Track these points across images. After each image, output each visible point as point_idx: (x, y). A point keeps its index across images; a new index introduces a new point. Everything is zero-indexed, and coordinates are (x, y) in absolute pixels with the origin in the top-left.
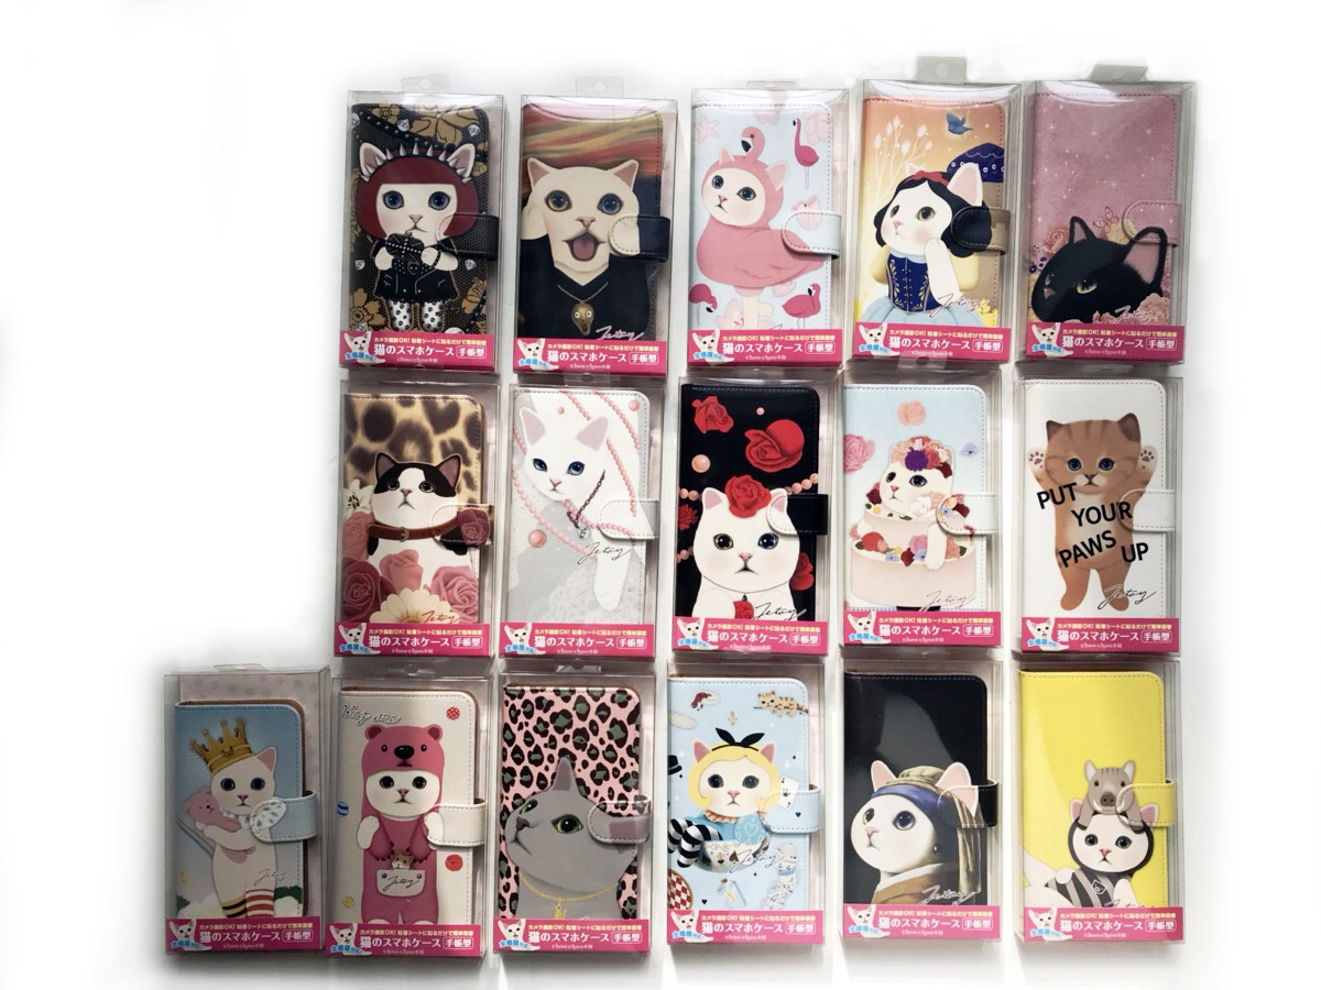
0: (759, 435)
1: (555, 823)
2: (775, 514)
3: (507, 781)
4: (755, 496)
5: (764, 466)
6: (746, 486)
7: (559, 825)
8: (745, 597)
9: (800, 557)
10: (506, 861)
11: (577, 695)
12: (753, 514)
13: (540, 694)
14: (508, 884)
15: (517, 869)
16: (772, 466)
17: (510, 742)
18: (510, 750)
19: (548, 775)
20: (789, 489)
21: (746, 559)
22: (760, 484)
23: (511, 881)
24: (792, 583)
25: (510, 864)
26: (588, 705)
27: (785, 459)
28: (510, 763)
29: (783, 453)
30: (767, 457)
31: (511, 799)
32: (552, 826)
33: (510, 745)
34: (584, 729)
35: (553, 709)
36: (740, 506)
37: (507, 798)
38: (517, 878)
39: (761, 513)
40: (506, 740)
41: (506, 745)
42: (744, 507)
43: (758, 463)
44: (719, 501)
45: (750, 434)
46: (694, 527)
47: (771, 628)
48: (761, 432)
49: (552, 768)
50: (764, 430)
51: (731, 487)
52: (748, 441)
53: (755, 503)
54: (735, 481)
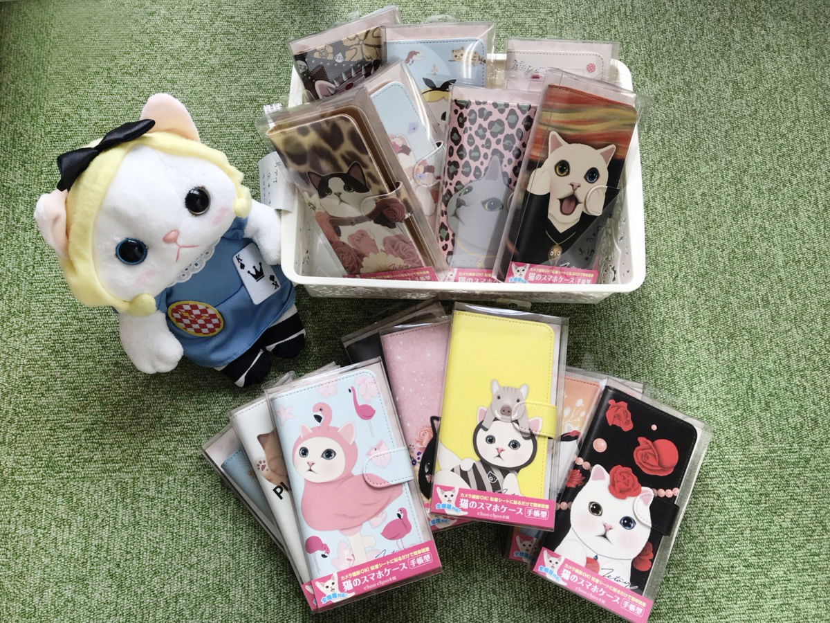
0: (647, 443)
1: (483, 203)
2: (640, 505)
3: (451, 171)
4: (630, 486)
5: (644, 467)
6: (626, 475)
7: (486, 206)
8: (596, 556)
9: (647, 545)
10: (447, 229)
11: (510, 108)
12: (624, 498)
13: (482, 106)
14: (446, 245)
15: (454, 235)
16: (650, 470)
17: (457, 142)
18: (456, 148)
19: (482, 168)
20: (655, 491)
21: (607, 528)
22: (636, 478)
23: (449, 243)
24: (634, 562)
25: (449, 231)
26: (518, 117)
27: (660, 468)
28: (455, 158)
29: (660, 465)
30: (648, 461)
31: (454, 185)
32: (481, 205)
33: (456, 144)
34: (512, 135)
35: (491, 119)
36: (616, 487)
37: (451, 184)
38: (453, 242)
39: (630, 500)
40: (452, 140)
41: (453, 145)
42: (619, 491)
43: (640, 463)
44: (603, 478)
45: (641, 440)
46: (579, 488)
47: (610, 588)
48: (649, 442)
49: (486, 163)
50: (653, 441)
51: (615, 472)
52: (638, 444)
53: (629, 490)
54: (618, 469)
